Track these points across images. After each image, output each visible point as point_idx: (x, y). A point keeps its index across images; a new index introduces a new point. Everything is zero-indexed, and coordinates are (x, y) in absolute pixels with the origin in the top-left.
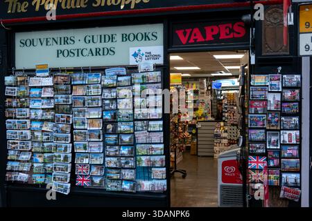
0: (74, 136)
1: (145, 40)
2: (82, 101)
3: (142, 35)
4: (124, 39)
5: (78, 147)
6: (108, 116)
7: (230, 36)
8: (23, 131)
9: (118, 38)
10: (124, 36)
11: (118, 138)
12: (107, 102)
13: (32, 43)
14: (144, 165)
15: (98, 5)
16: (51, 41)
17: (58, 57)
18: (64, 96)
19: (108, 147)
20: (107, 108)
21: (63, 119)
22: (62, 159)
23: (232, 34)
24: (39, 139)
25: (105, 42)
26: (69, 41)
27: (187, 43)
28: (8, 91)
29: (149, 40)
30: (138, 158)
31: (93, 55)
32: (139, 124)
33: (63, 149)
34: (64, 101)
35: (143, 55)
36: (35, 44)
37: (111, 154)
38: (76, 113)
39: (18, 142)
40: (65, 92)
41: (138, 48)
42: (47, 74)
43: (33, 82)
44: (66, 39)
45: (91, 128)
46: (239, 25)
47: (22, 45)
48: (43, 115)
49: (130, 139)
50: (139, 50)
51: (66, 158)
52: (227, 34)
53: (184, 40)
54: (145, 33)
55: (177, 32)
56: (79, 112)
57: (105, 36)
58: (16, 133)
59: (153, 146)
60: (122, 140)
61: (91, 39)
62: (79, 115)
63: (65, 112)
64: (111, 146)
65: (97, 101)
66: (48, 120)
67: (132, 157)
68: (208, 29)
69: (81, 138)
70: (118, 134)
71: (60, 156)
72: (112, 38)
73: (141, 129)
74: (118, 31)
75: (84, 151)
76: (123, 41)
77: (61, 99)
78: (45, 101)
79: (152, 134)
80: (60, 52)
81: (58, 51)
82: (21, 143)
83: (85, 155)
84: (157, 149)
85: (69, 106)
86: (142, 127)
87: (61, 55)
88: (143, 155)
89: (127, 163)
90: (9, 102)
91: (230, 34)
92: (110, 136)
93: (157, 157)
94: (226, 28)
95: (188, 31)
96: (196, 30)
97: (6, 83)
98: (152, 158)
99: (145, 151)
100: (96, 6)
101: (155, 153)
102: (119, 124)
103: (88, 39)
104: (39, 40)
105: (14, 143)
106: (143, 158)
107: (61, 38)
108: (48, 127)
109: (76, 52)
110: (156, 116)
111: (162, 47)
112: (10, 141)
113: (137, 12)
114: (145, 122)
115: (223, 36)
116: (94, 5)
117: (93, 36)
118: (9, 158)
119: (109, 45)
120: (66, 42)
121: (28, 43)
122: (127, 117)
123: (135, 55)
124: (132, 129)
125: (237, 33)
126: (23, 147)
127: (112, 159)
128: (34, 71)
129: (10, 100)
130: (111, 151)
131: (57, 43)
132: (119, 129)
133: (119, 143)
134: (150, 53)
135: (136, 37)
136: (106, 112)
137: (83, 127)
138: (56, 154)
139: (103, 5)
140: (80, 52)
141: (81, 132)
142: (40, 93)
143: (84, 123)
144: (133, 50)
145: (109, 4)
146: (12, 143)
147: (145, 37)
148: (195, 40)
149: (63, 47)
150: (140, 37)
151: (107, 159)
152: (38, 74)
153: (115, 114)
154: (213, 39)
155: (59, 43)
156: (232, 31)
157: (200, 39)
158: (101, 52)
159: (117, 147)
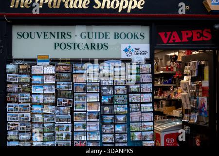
0: (74, 117)
1: (135, 38)
2: (83, 87)
3: (132, 34)
4: (117, 37)
5: (77, 127)
6: (105, 100)
7: (201, 39)
8: (25, 114)
9: (111, 36)
10: (117, 34)
11: (114, 118)
12: (105, 88)
13: (30, 35)
14: (137, 139)
15: (98, 7)
16: (48, 35)
17: (55, 49)
18: (66, 83)
19: (104, 125)
20: (105, 93)
21: (64, 103)
22: (64, 137)
23: (202, 37)
24: (40, 121)
25: (99, 38)
26: (66, 36)
27: (168, 43)
28: (9, 78)
29: (138, 38)
30: (132, 134)
31: (88, 49)
32: (134, 106)
33: (65, 128)
34: (65, 87)
35: (133, 50)
36: (32, 36)
37: (108, 131)
38: (77, 97)
39: (19, 123)
40: (66, 80)
41: (129, 45)
42: (48, 63)
43: (35, 70)
44: (63, 34)
45: (90, 110)
46: (207, 32)
47: (19, 37)
48: (44, 100)
49: (125, 119)
50: (130, 47)
51: (68, 136)
52: (198, 38)
53: (165, 40)
54: (135, 33)
55: (159, 33)
56: (80, 96)
57: (99, 33)
58: (17, 115)
59: (145, 124)
60: (117, 120)
61: (87, 35)
62: (79, 99)
63: (67, 96)
64: (107, 124)
65: (96, 87)
66: (48, 104)
67: (126, 133)
68: (184, 33)
69: (81, 118)
70: (114, 115)
71: (62, 135)
72: (105, 36)
73: (135, 110)
74: (111, 30)
75: (83, 130)
76: (115, 38)
77: (62, 85)
78: (46, 87)
79: (143, 115)
80: (57, 45)
81: (55, 44)
82: (21, 125)
83: (82, 133)
84: (149, 126)
85: (71, 92)
86: (136, 109)
87: (58, 48)
88: (136, 131)
89: (121, 138)
90: (10, 87)
91: (200, 38)
92: (108, 117)
93: (148, 132)
94: (197, 33)
95: (169, 33)
96: (175, 33)
97: (8, 71)
98: (144, 134)
99: (138, 128)
100: (96, 8)
101: (147, 130)
102: (115, 106)
103: (84, 35)
104: (36, 33)
105: (15, 125)
106: (136, 134)
107: (58, 33)
108: (48, 110)
109: (72, 46)
110: (148, 99)
111: (149, 45)
112: (11, 123)
113: (134, 16)
114: (139, 104)
115: (195, 39)
116: (94, 7)
117: (88, 33)
118: (8, 138)
119: (102, 41)
120: (63, 36)
121: (26, 35)
122: (123, 101)
123: (126, 50)
124: (127, 110)
125: (205, 37)
126: (23, 128)
127: (108, 135)
128: (35, 60)
129: (11, 86)
130: (107, 129)
131: (54, 37)
132: (115, 111)
133: (115, 123)
134: (139, 49)
135: (126, 36)
136: (105, 97)
137: (83, 110)
138: (59, 133)
139: (103, 7)
140: (76, 46)
141: (81, 114)
142: (43, 80)
143: (83, 106)
144: (124, 46)
145: (108, 7)
146: (12, 125)
147: (134, 36)
148: (174, 41)
149: (60, 41)
150: (130, 36)
151: (103, 136)
152: (38, 64)
153: (112, 98)
154: (187, 41)
155: (56, 37)
156: (201, 35)
157: (178, 40)
158: (96, 47)
159: (113, 126)
